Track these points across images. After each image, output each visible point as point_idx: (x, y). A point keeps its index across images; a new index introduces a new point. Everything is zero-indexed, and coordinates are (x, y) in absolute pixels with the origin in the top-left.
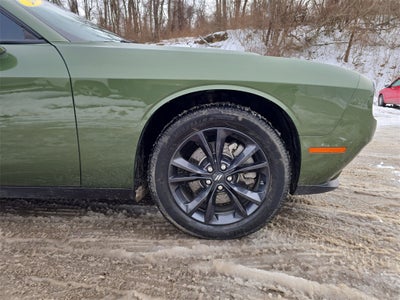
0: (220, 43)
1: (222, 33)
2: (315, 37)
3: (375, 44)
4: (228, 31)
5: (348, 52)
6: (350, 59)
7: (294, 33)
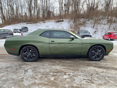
0: (62, 22)
1: (62, 20)
2: (85, 21)
3: (100, 24)
4: (64, 19)
5: (94, 25)
6: (95, 28)
7: (80, 20)
